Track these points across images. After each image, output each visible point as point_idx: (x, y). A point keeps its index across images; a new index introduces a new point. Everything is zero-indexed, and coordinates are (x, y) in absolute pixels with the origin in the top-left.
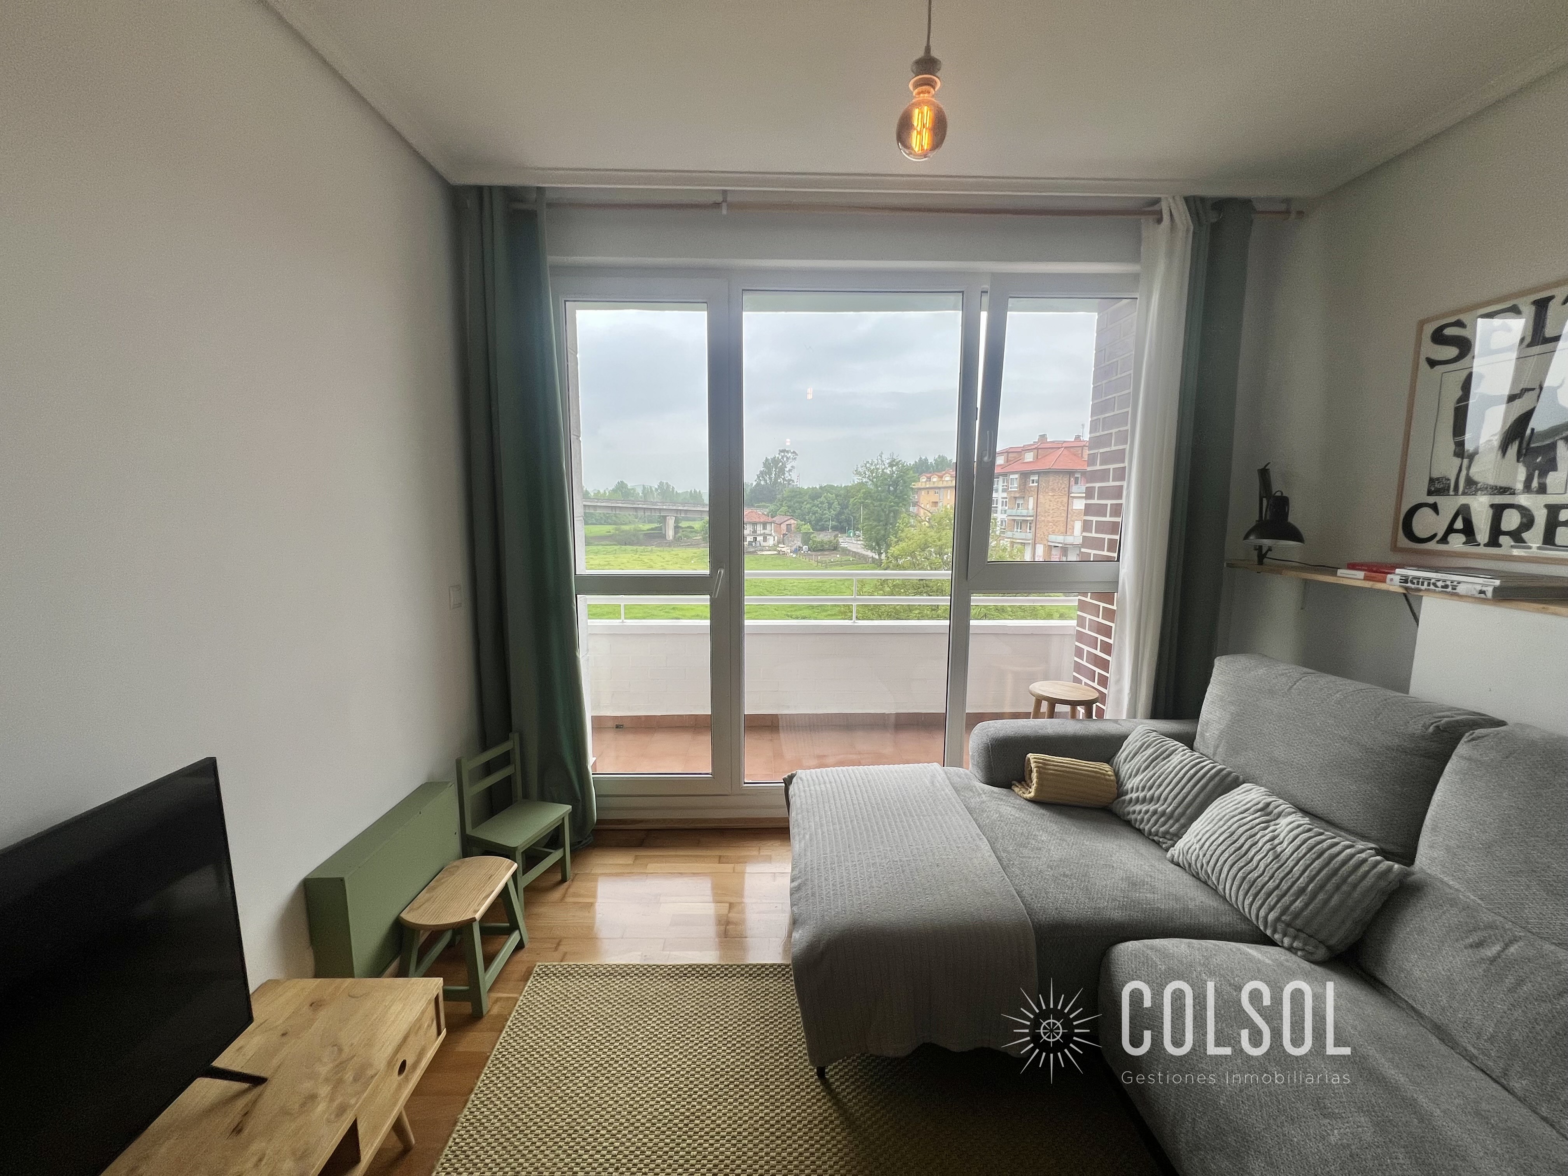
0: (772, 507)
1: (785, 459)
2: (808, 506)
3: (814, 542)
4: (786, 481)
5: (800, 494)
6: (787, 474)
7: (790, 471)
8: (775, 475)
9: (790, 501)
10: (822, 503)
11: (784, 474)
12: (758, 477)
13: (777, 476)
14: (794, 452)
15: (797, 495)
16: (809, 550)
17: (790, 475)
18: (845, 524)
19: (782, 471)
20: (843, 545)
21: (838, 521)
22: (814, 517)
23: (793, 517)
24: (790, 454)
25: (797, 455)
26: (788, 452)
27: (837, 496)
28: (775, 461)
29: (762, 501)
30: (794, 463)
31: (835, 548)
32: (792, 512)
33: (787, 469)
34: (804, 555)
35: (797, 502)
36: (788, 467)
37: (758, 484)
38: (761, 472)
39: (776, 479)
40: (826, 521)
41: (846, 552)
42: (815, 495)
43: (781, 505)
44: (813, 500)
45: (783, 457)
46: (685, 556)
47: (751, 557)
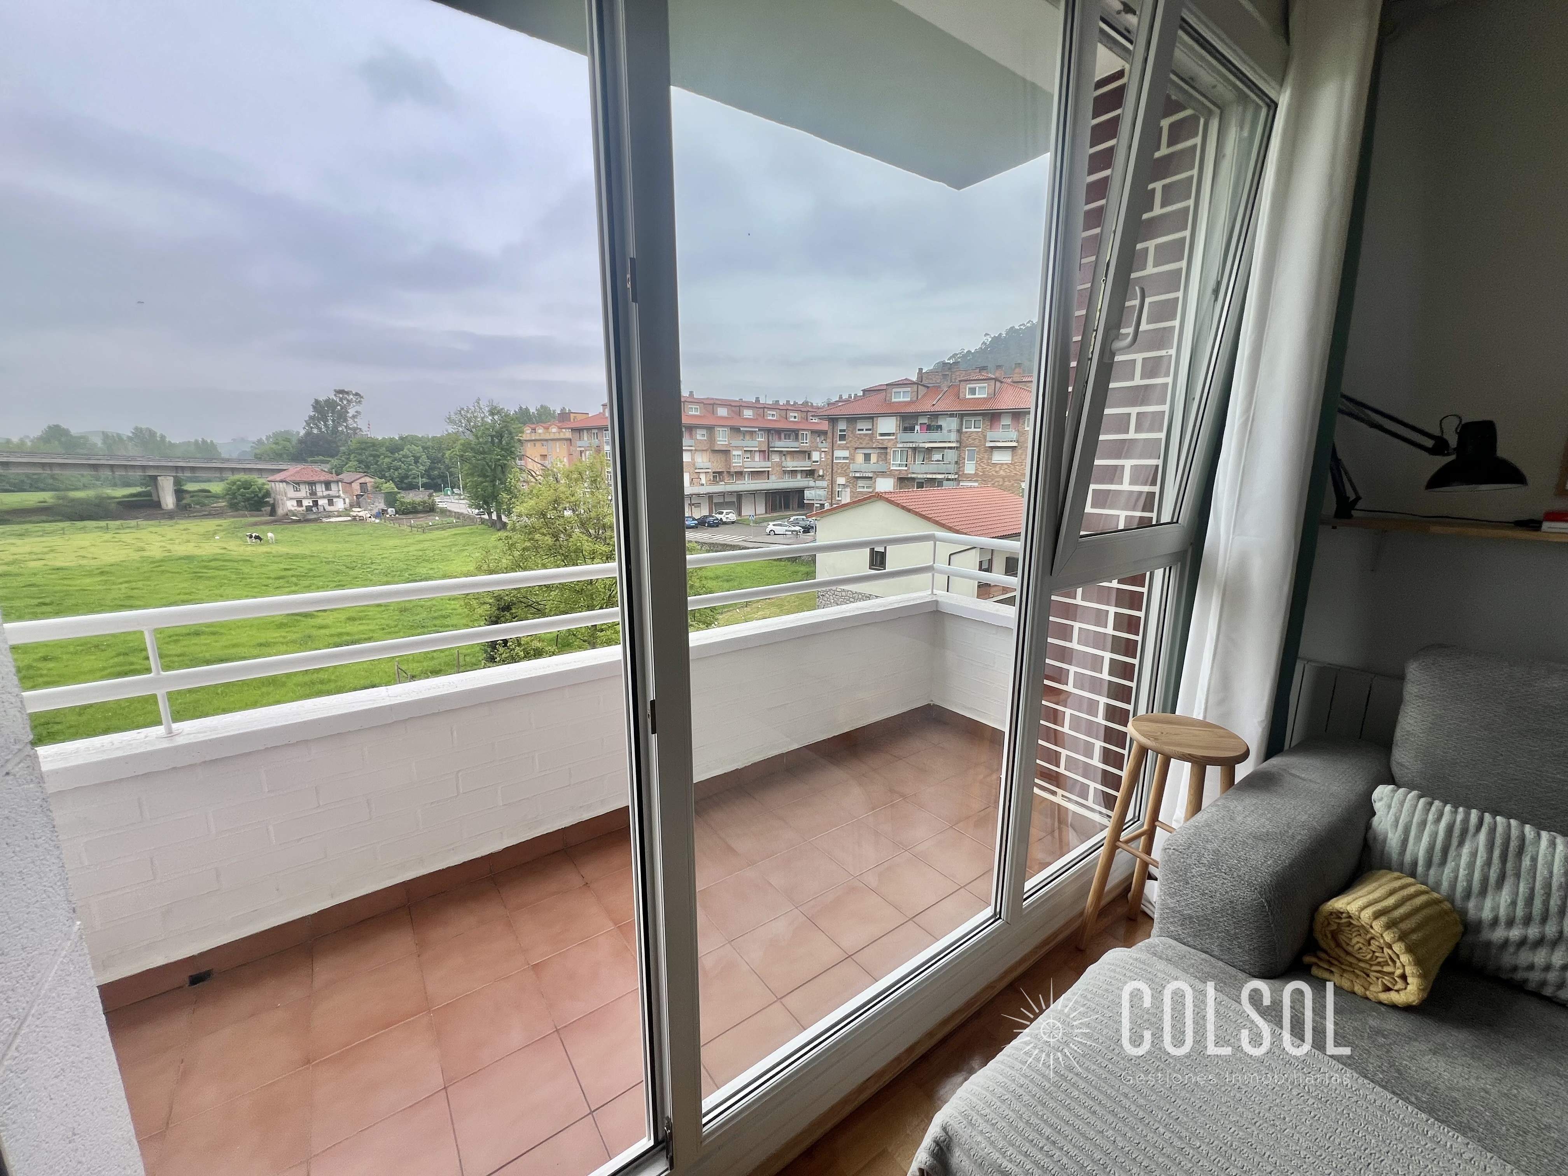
0: (335, 462)
1: (345, 402)
2: (387, 460)
3: (402, 503)
4: (350, 429)
5: (374, 445)
6: (350, 421)
7: (354, 417)
8: (333, 421)
9: (361, 454)
10: (404, 456)
11: (346, 420)
12: (308, 424)
13: (337, 423)
14: (357, 394)
15: (369, 447)
16: (397, 513)
17: (355, 422)
18: (439, 481)
19: (342, 416)
20: (441, 505)
21: (429, 477)
22: (396, 473)
23: (366, 473)
24: (351, 397)
25: (362, 397)
26: (348, 393)
27: (424, 448)
28: (330, 404)
29: (318, 455)
30: (358, 408)
31: (431, 509)
32: (365, 468)
33: (350, 415)
34: (391, 519)
35: (371, 455)
36: (351, 412)
37: (308, 434)
38: (311, 418)
39: (335, 427)
40: (414, 478)
41: (444, 512)
42: (394, 448)
43: (348, 459)
44: (392, 453)
45: (341, 400)
46: (202, 530)
47: (313, 526)
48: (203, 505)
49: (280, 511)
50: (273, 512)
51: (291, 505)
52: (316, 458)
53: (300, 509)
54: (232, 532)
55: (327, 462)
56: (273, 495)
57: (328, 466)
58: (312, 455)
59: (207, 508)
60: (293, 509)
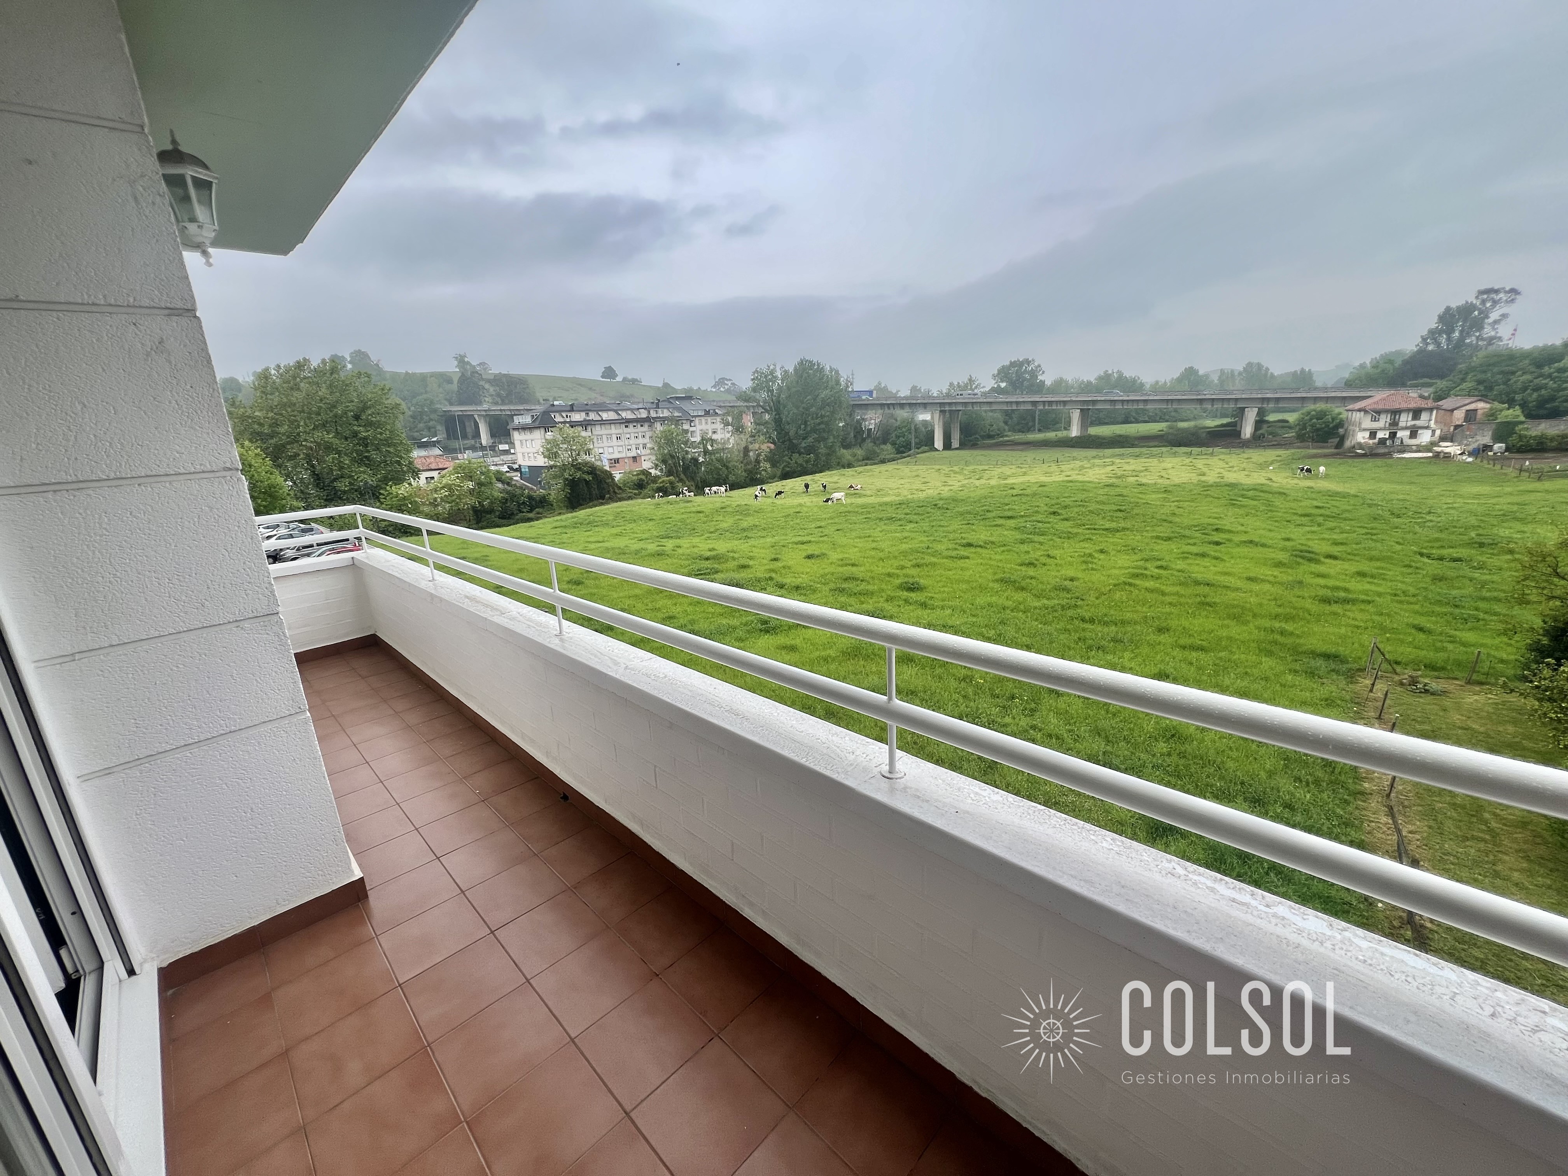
1: (1488, 305)
3: (1522, 436)
4: (1484, 340)
5: (1513, 358)
6: (1488, 329)
7: (1495, 323)
8: (1461, 332)
9: (1485, 371)
11: (1481, 328)
12: (1425, 339)
13: (1466, 334)
14: (1509, 292)
15: (1502, 362)
16: (1507, 450)
17: (1495, 330)
19: (1477, 324)
23: (1482, 397)
28: (1466, 309)
29: (1423, 376)
30: (1505, 311)
32: (1484, 390)
33: (1489, 321)
34: (1494, 458)
35: (1501, 372)
36: (1493, 317)
37: (1421, 351)
38: (1432, 331)
39: (1461, 339)
43: (1462, 380)
45: (1484, 302)
46: (1262, 460)
47: (1379, 462)
48: (1274, 435)
49: (1348, 444)
50: (1340, 445)
51: (1362, 437)
52: (1421, 381)
53: (1371, 442)
54: (1286, 464)
55: (1429, 385)
56: (1346, 426)
57: (1431, 390)
58: (1416, 376)
59: (1278, 438)
60: (1363, 441)
